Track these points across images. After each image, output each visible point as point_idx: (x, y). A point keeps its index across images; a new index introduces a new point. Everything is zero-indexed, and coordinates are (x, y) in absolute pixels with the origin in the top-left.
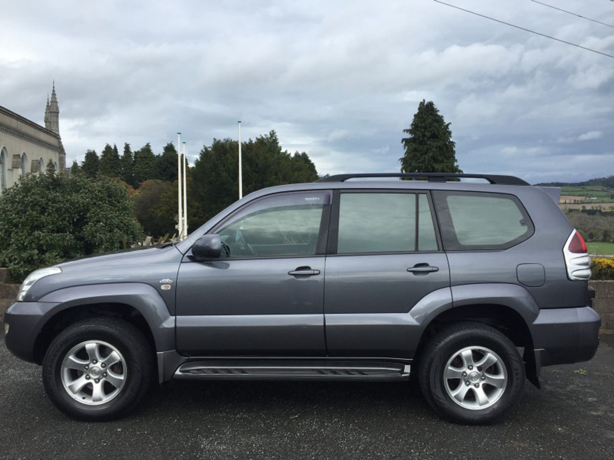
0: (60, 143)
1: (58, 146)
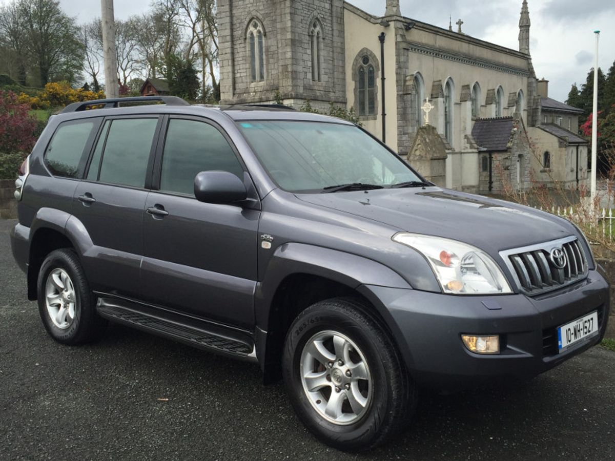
1: (527, 69)
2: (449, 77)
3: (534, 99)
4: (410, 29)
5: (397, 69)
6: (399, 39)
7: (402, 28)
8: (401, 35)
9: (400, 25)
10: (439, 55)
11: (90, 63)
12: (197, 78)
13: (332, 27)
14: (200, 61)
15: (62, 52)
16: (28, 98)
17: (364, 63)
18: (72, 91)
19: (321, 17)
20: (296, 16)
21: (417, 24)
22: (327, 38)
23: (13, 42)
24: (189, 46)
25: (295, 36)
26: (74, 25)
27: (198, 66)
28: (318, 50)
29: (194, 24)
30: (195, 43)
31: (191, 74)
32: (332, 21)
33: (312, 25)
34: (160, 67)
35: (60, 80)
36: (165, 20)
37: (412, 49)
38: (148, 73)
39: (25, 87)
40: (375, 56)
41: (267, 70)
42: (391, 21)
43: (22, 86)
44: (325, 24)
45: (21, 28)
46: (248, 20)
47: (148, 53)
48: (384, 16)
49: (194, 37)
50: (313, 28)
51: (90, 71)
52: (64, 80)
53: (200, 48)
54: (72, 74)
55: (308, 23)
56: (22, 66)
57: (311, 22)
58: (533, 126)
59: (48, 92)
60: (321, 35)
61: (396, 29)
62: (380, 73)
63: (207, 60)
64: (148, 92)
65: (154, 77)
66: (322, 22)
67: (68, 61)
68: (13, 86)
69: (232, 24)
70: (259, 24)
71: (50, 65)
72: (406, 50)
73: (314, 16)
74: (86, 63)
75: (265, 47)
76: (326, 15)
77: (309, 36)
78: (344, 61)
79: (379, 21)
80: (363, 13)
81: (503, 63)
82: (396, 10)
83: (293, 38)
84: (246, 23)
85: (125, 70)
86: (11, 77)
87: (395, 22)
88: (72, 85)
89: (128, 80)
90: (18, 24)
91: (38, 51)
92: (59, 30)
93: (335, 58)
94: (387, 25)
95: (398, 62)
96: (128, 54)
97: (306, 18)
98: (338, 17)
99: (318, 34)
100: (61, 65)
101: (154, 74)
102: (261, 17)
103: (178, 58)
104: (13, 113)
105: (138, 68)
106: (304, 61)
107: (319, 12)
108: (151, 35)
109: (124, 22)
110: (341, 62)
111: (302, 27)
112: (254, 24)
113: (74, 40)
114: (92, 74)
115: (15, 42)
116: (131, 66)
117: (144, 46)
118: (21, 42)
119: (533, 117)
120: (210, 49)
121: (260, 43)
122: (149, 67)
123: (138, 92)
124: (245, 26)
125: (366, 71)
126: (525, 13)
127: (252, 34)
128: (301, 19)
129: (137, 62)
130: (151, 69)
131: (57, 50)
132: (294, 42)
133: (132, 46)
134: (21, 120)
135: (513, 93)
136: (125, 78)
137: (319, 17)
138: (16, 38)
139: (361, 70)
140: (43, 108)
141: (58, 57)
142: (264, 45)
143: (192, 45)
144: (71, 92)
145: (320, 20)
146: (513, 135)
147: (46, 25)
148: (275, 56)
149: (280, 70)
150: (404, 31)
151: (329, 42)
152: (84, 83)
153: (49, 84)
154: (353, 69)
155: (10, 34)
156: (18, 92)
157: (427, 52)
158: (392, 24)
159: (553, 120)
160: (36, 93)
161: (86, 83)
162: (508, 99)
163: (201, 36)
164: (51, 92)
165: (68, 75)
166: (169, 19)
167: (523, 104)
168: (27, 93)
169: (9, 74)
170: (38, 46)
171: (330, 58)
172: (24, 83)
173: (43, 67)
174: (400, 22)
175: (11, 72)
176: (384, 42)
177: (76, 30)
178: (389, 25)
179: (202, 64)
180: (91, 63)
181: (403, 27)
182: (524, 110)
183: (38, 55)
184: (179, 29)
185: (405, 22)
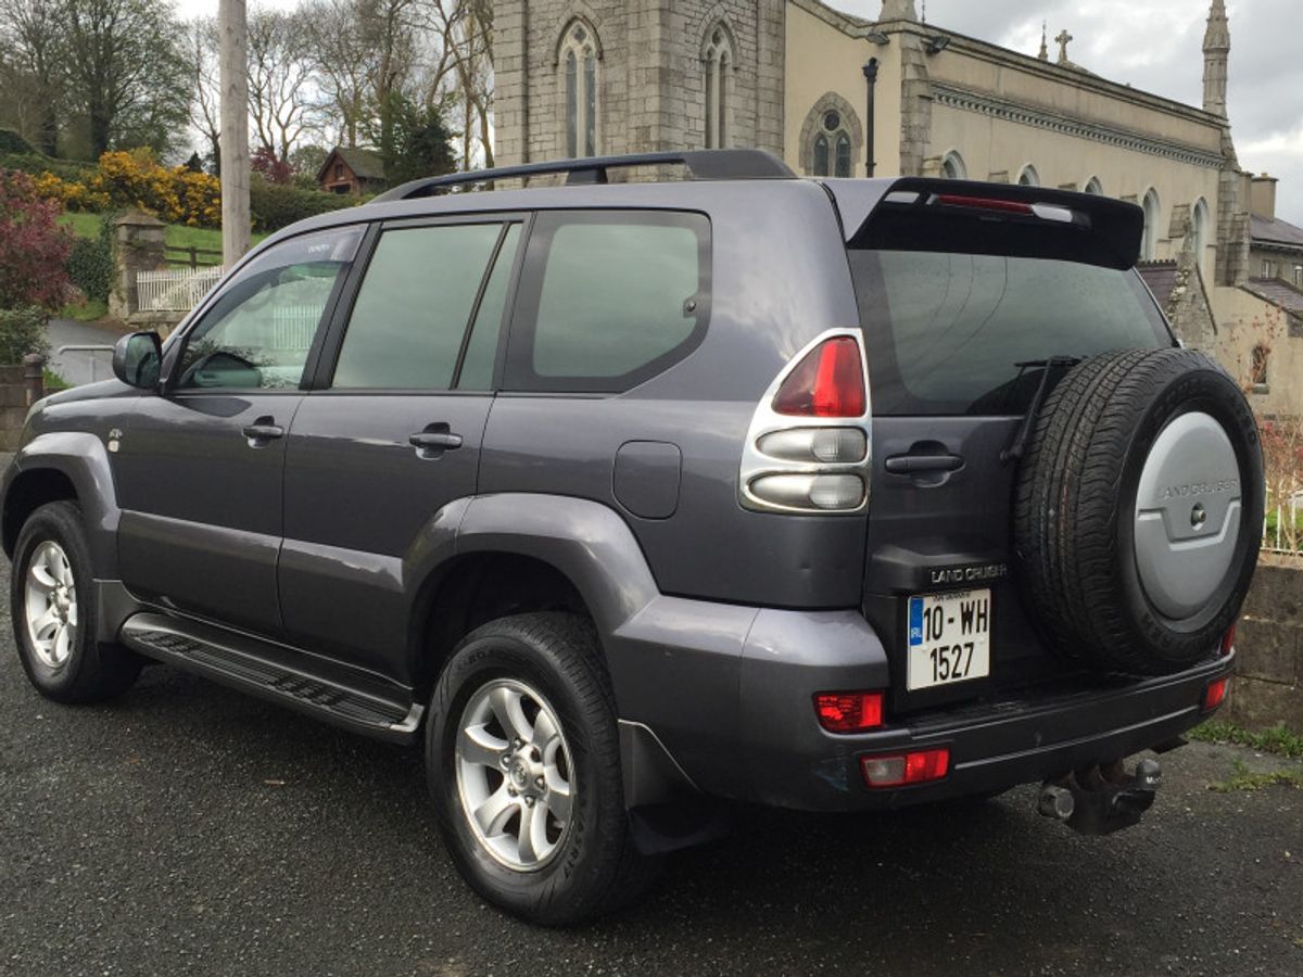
0: (1226, 139)
1: (1219, 150)
2: (1027, 164)
3: (1234, 221)
4: (937, 51)
5: (902, 143)
6: (911, 74)
7: (917, 50)
8: (914, 65)
9: (914, 42)
10: (1004, 114)
11: (205, 108)
12: (450, 149)
13: (757, 43)
14: (459, 110)
15: (143, 80)
16: (59, 184)
17: (828, 127)
18: (162, 172)
19: (733, 21)
20: (674, 15)
21: (954, 40)
22: (745, 68)
23: (33, 55)
24: (433, 77)
25: (669, 60)
26: (173, 19)
27: (453, 120)
28: (722, 94)
29: (448, 26)
30: (448, 69)
31: (438, 141)
32: (756, 28)
33: (711, 38)
34: (365, 121)
35: (135, 147)
36: (381, 13)
37: (940, 98)
38: (338, 133)
39: (55, 160)
40: (853, 112)
41: (603, 138)
42: (893, 32)
43: (49, 158)
44: (740, 35)
45: (51, 23)
46: (563, 22)
47: (339, 87)
48: (875, 19)
49: (447, 54)
50: (713, 45)
51: (206, 125)
52: (144, 145)
53: (460, 80)
54: (163, 134)
55: (701, 33)
56: (50, 109)
57: (706, 32)
58: (1229, 283)
59: (106, 174)
60: (729, 60)
61: (905, 50)
62: (864, 150)
63: (475, 110)
64: (336, 179)
65: (352, 145)
66: (733, 31)
67: (154, 101)
68: (27, 155)
69: (526, 30)
70: (589, 33)
71: (113, 110)
72: (925, 101)
73: (715, 17)
74: (197, 107)
75: (601, 84)
76: (743, 16)
77: (702, 61)
78: (781, 121)
79: (866, 31)
80: (829, 13)
81: (1160, 135)
82: (907, 8)
83: (665, 66)
84: (559, 29)
85: (287, 125)
86: (23, 136)
87: (903, 35)
88: (162, 157)
89: (292, 148)
90: (43, 13)
91: (87, 77)
92: (137, 30)
93: (761, 114)
94: (882, 41)
95: (907, 127)
96: (294, 89)
97: (696, 22)
98: (769, 20)
99: (723, 58)
100: (138, 110)
101: (352, 138)
102: (592, 16)
103: (409, 103)
104: (21, 219)
105: (315, 123)
106: (688, 118)
107: (727, 7)
108: (349, 47)
109: (287, 16)
110: (774, 123)
111: (687, 42)
112: (576, 32)
113: (172, 53)
114: (210, 133)
115: (36, 55)
116: (301, 118)
117: (330, 71)
118: (47, 54)
119: (1229, 261)
120: (483, 83)
121: (589, 76)
122: (342, 120)
123: (314, 178)
124: (555, 37)
125: (832, 145)
126: (1218, 19)
127: (571, 54)
128: (686, 24)
129: (314, 108)
130: (347, 127)
131: (131, 76)
132: (664, 75)
133: (304, 71)
134: (39, 234)
135: (1184, 206)
136: (286, 145)
137: (726, 20)
138: (39, 47)
139: (821, 143)
140: (92, 208)
141: (133, 92)
142: (597, 81)
143: (441, 73)
144: (159, 175)
145: (730, 25)
146: (1175, 303)
147: (108, 16)
148: (622, 106)
149: (632, 138)
150: (924, 55)
151: (749, 77)
152: (190, 153)
153: (108, 155)
154: (801, 140)
155: (25, 38)
156: (38, 170)
157: (977, 106)
158: (895, 39)
159: (1279, 272)
160: (78, 174)
161: (196, 155)
162: (1169, 219)
163: (464, 54)
164: (112, 173)
165: (154, 134)
166: (391, 12)
167: (1207, 232)
168: (59, 174)
169: (20, 128)
170: (89, 67)
171: (749, 115)
172: (52, 151)
173: (97, 114)
174: (913, 36)
175: (24, 125)
176: (875, 81)
177: (177, 32)
178: (888, 42)
179: (465, 118)
180: (208, 109)
181: (921, 47)
182: (1209, 246)
183: (88, 86)
184: (414, 36)
185: (927, 36)
